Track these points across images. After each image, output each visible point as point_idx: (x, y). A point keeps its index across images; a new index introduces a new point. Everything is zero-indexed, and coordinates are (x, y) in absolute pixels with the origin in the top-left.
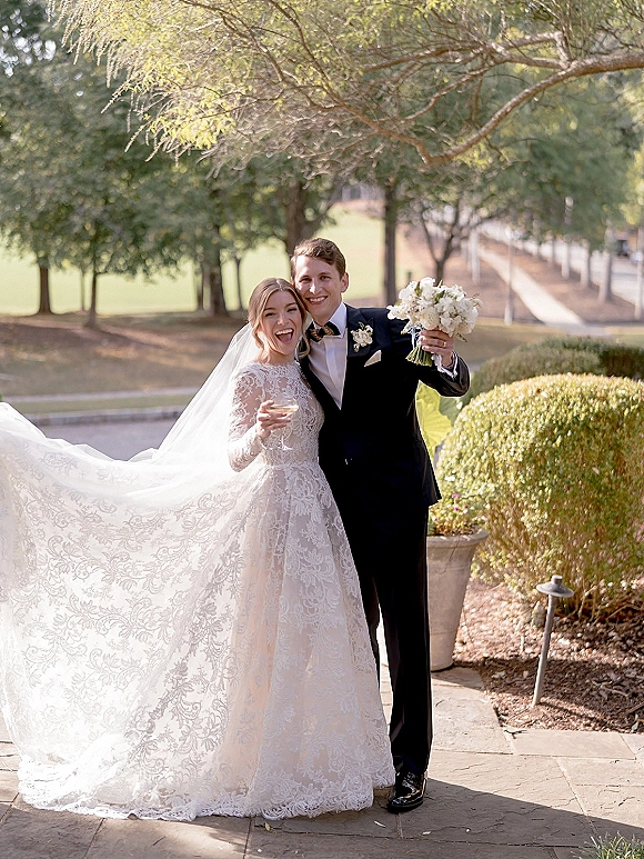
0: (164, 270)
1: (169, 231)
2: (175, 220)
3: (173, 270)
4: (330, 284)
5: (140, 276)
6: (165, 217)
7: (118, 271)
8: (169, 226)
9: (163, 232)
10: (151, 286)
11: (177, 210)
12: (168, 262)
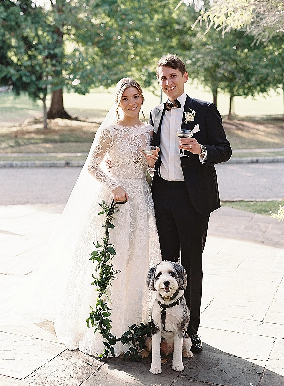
0: (261, 93)
1: (262, 76)
2: (265, 71)
3: (265, 93)
4: (177, 80)
5: (250, 96)
6: (260, 69)
7: (240, 95)
8: (262, 74)
9: (260, 76)
10: (254, 101)
11: (266, 67)
12: (263, 90)
